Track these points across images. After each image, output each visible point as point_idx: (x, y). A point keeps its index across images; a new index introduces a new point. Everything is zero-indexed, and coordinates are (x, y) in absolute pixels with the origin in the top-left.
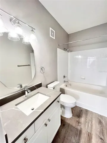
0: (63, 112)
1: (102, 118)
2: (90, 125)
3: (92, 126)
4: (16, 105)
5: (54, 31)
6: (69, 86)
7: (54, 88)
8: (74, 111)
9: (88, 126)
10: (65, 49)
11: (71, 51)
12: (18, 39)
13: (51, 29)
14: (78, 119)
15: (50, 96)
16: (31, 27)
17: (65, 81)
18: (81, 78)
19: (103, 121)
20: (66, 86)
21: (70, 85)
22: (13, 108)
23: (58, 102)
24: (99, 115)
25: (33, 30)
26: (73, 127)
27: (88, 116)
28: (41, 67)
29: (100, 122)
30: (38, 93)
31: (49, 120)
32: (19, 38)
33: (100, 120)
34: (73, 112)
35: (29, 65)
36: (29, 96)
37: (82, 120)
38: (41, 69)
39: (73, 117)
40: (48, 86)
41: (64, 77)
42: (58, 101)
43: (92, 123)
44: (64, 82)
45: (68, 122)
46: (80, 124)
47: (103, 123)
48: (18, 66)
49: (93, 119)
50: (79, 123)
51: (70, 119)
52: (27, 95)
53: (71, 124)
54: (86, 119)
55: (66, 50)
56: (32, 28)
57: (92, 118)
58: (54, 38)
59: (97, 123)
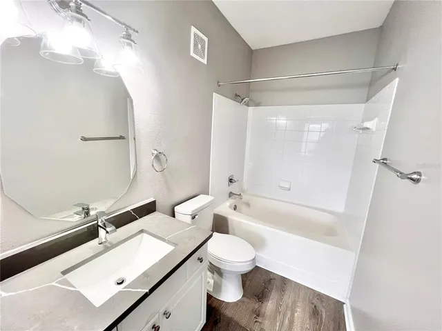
0: (218, 287)
1: (322, 301)
2: (286, 322)
3: (291, 322)
4: (64, 273)
5: (206, 39)
6: (244, 208)
7: (193, 218)
8: (248, 283)
9: (282, 323)
10: (237, 97)
11: (258, 105)
12: (78, 60)
13: (194, 30)
14: (256, 306)
15: (175, 244)
16: (124, 24)
17: (231, 194)
18: (279, 186)
19: (323, 310)
20: (235, 208)
21: (248, 205)
22: (54, 284)
23: (201, 260)
24: (315, 293)
25: (130, 36)
26: (241, 327)
27: (286, 297)
28: (156, 152)
29: (315, 313)
30: (142, 231)
31: (167, 315)
32: (80, 57)
33: (315, 306)
34: (247, 286)
35: (121, 138)
36: (110, 243)
37: (269, 306)
38: (157, 157)
39: (245, 298)
40: (177, 208)
41: (231, 181)
42: (199, 259)
43: (293, 315)
44: (230, 197)
45: (228, 313)
46: (260, 320)
47: (322, 315)
48: (84, 139)
49: (299, 304)
50: (258, 315)
51: (236, 304)
52: (104, 240)
53: (236, 318)
54: (278, 305)
55: (240, 99)
56: (128, 27)
57: (294, 302)
58: (205, 61)
59: (307, 315)
